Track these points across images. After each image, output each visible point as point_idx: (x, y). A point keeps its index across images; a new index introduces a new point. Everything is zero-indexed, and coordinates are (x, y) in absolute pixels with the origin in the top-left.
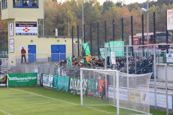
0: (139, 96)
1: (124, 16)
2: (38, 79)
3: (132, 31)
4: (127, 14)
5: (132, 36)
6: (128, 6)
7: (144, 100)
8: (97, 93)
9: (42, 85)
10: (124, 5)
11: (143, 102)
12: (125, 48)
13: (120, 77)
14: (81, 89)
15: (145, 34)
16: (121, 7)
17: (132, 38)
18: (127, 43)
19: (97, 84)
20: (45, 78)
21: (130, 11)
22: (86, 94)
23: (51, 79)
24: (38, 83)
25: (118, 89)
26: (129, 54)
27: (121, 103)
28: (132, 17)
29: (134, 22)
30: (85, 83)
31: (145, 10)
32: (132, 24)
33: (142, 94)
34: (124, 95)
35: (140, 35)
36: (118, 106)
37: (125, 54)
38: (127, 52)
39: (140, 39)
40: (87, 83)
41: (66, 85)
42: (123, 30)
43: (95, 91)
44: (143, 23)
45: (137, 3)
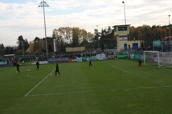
0: (167, 60)
1: (160, 31)
2: (128, 56)
3: (164, 36)
4: (162, 30)
5: (164, 38)
6: (162, 27)
7: (169, 62)
8: (151, 60)
9: (130, 58)
10: (160, 27)
11: (169, 63)
12: (161, 43)
13: (159, 54)
14: (144, 59)
15: (169, 37)
16: (159, 27)
17: (164, 39)
18: (162, 41)
19: (150, 57)
20: (131, 55)
21: (163, 29)
22: (146, 61)
23: (133, 56)
24: (128, 57)
25: (159, 58)
26: (163, 45)
27: (161, 63)
28: (163, 31)
29: (164, 33)
30: (146, 57)
31: (169, 28)
32: (163, 33)
33: (169, 60)
34: (161, 61)
35: (167, 37)
36: (159, 65)
37: (161, 45)
38: (162, 44)
39: (167, 39)
40: (147, 57)
41: (139, 57)
42: (160, 36)
43: (150, 59)
44: (168, 33)
45: (165, 26)
